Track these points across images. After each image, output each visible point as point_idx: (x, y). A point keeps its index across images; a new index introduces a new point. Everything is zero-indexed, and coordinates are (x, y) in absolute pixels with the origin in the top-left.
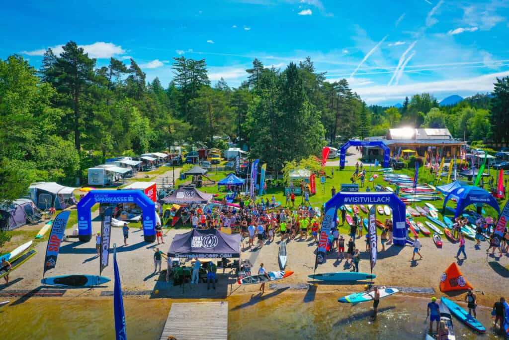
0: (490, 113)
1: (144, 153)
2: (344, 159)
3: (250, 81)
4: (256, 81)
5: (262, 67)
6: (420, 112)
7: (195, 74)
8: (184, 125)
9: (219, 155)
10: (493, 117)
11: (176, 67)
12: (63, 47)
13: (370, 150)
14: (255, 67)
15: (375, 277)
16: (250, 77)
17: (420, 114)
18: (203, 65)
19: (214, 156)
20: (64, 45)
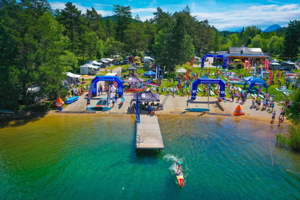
0: (284, 40)
1: (101, 58)
2: (204, 64)
3: (155, 19)
4: (158, 19)
5: (162, 11)
6: (249, 37)
7: (125, 14)
8: (121, 44)
9: (140, 60)
10: (286, 42)
11: (114, 10)
12: (65, 5)
13: (217, 60)
14: (158, 11)
15: (210, 110)
16: (155, 17)
17: (249, 38)
18: (129, 10)
19: (137, 61)
20: (66, 4)
